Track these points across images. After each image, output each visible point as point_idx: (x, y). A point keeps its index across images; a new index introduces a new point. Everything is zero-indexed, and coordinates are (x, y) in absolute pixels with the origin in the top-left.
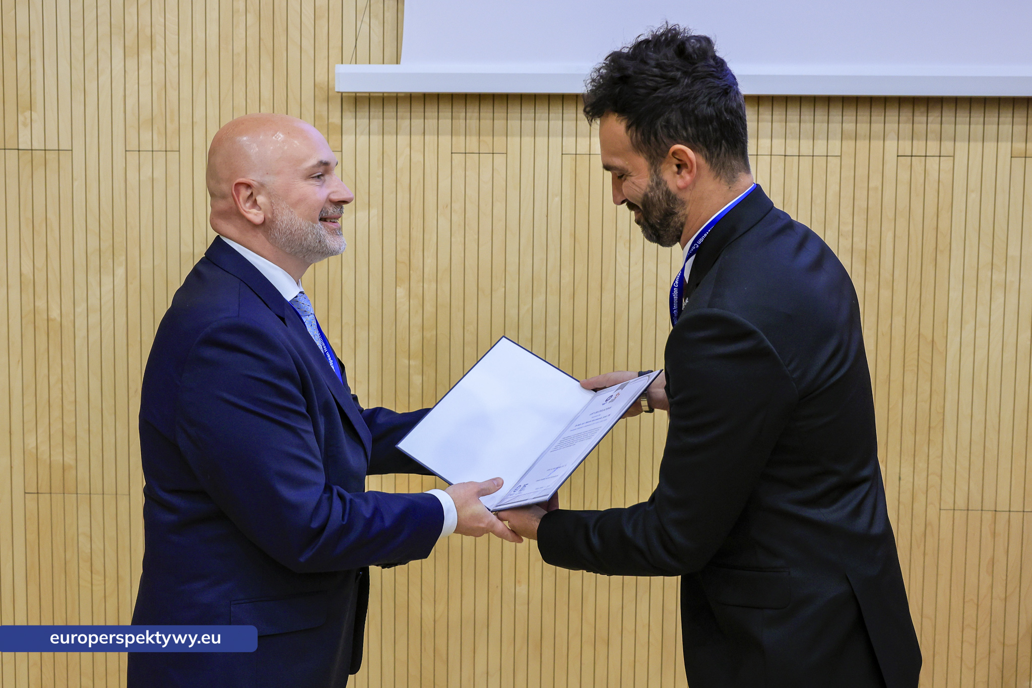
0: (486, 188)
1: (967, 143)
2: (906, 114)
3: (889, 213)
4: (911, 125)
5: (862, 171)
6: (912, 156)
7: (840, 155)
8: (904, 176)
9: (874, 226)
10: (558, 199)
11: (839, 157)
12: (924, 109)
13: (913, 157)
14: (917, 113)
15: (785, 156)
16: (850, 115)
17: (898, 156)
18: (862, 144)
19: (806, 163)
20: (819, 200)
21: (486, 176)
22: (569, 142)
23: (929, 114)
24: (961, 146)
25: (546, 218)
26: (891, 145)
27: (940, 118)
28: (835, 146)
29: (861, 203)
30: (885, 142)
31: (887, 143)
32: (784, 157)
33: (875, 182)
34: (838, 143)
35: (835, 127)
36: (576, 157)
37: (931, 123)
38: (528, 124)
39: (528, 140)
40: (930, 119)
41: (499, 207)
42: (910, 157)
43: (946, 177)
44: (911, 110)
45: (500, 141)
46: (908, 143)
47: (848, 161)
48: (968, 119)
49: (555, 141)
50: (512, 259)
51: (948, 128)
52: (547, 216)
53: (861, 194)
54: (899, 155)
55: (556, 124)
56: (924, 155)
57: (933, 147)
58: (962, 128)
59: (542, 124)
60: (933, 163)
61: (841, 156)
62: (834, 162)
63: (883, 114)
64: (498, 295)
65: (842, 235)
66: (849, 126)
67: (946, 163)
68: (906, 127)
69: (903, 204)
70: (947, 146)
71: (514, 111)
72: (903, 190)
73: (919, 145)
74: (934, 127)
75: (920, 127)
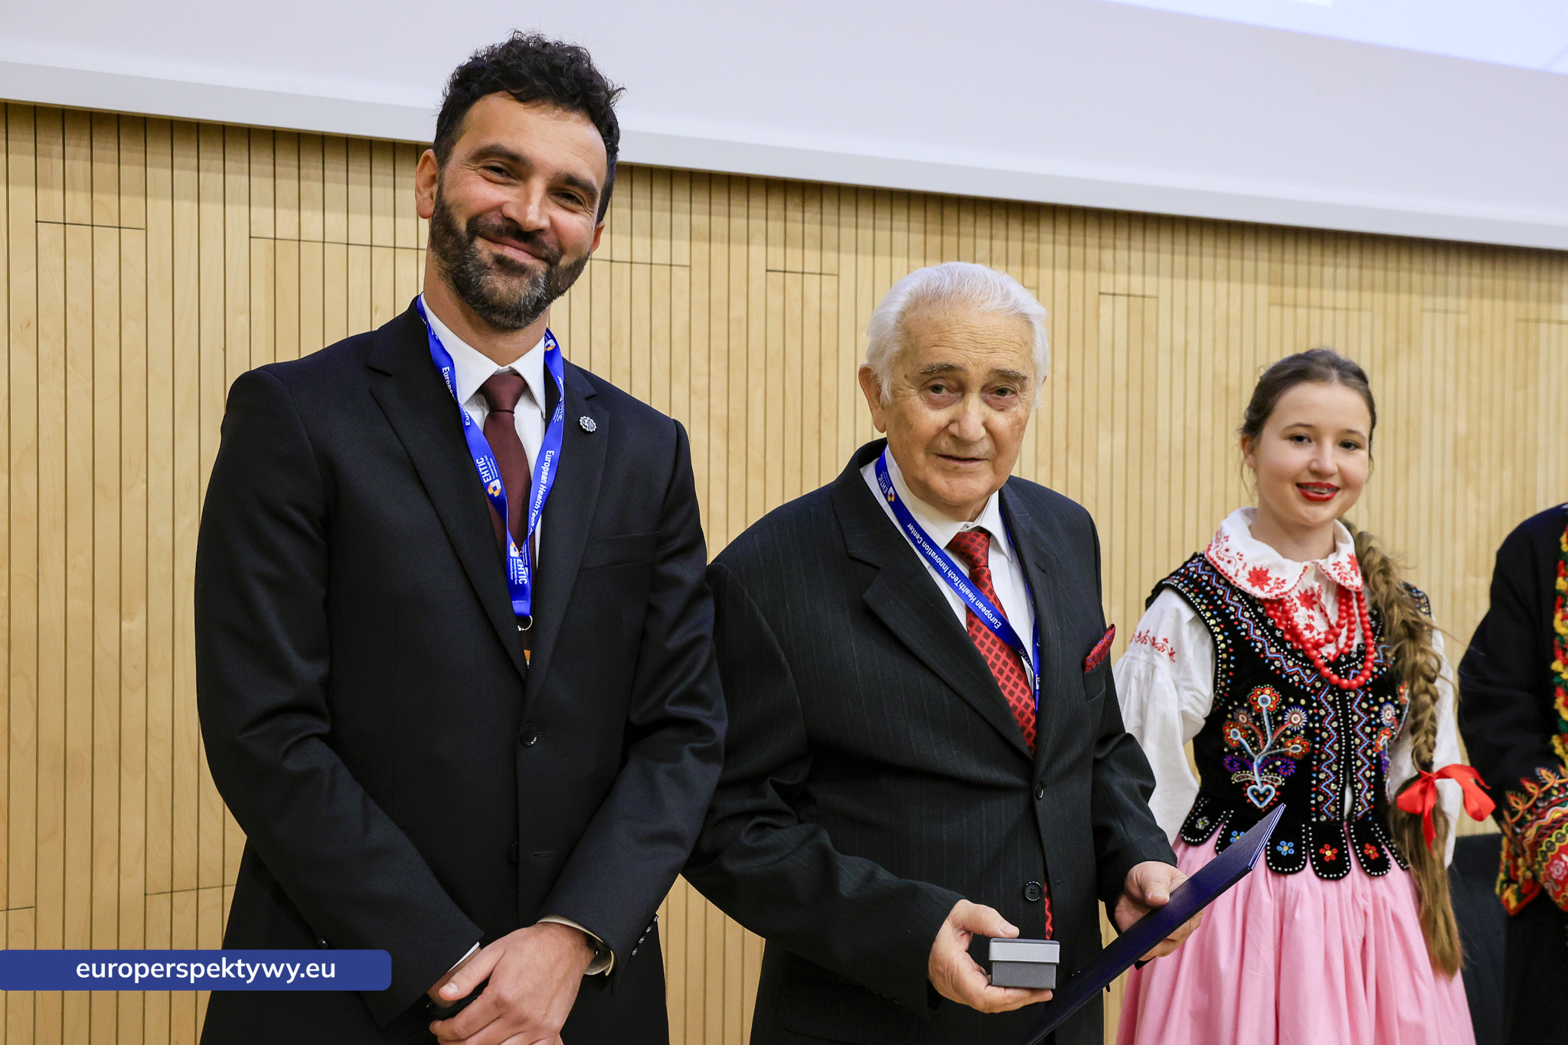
0: (107, 291)
1: (854, 256)
2: (776, 205)
3: (757, 360)
4: (783, 224)
5: (719, 292)
6: (785, 272)
7: (688, 263)
8: (776, 302)
9: (738, 379)
10: (243, 319)
11: (688, 269)
12: (798, 201)
13: (787, 274)
14: (790, 206)
15: (611, 261)
16: (701, 201)
17: (767, 271)
18: (719, 249)
19: (641, 273)
20: (661, 336)
21: (106, 269)
22: (262, 215)
23: (806, 209)
24: (847, 259)
25: (223, 353)
26: (757, 251)
27: (819, 216)
28: (682, 247)
29: (720, 342)
30: (750, 247)
31: (752, 249)
32: (609, 263)
33: (737, 311)
34: (686, 244)
35: (681, 218)
36: (275, 243)
37: (809, 223)
38: (185, 177)
39: (185, 208)
40: (808, 216)
41: (133, 330)
42: (782, 274)
43: (829, 306)
44: (782, 201)
45: (132, 205)
46: (780, 251)
47: (700, 275)
48: (854, 219)
49: (237, 212)
50: (160, 428)
51: (830, 231)
52: (225, 350)
53: (720, 327)
54: (769, 268)
55: (237, 181)
56: (801, 270)
57: (812, 256)
58: (848, 233)
59: (211, 179)
60: (812, 282)
61: (690, 267)
62: (681, 274)
63: (746, 203)
64: (134, 495)
65: (694, 392)
66: (700, 220)
67: (829, 283)
68: (775, 226)
69: (775, 346)
70: (830, 257)
71: (159, 152)
72: (775, 322)
73: (794, 254)
74: (813, 228)
75: (795, 228)
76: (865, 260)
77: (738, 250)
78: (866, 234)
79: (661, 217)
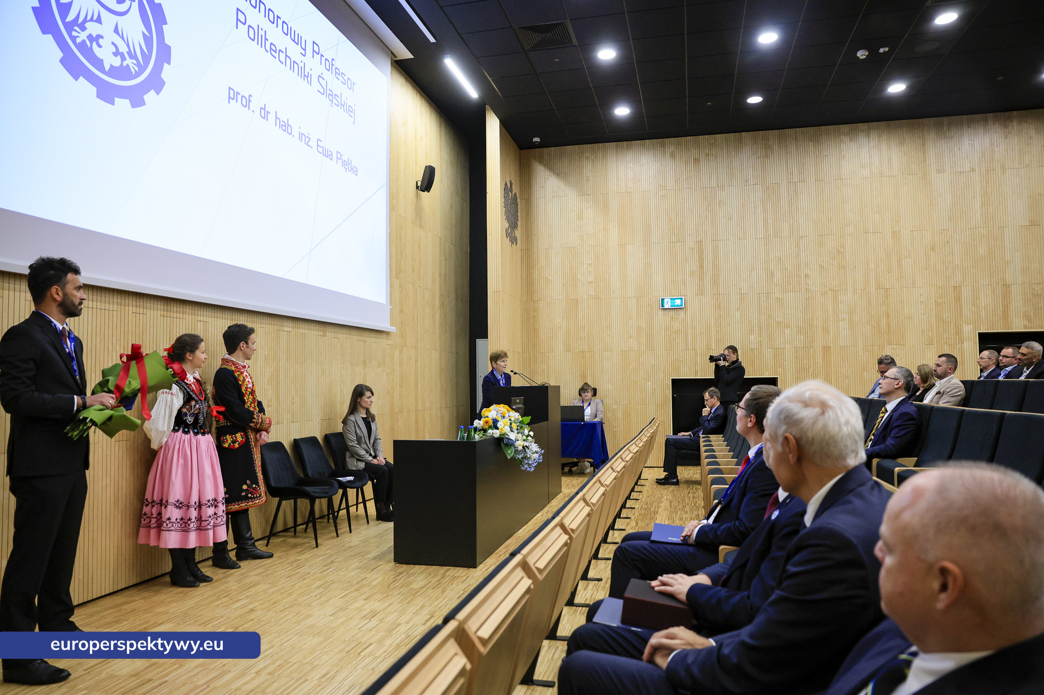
2: (135, 298)
7: (116, 310)
8: (134, 319)
12: (139, 297)
14: (137, 298)
15: (101, 309)
17: (132, 312)
19: (107, 312)
23: (141, 299)
24: (148, 311)
28: (115, 306)
31: (129, 307)
47: (119, 313)
62: (115, 312)
66: (119, 300)
68: (134, 303)
70: (145, 310)
73: (138, 309)
74: (142, 303)
75: (138, 303)
76: (152, 311)
77: (127, 308)
78: (152, 305)
79: (111, 300)
